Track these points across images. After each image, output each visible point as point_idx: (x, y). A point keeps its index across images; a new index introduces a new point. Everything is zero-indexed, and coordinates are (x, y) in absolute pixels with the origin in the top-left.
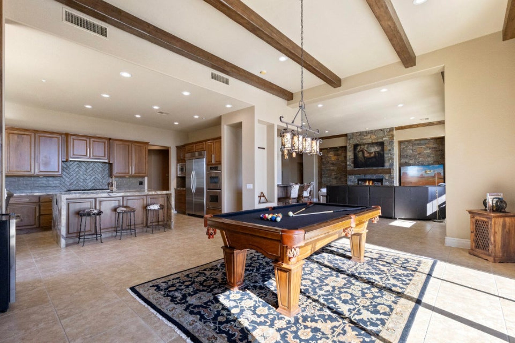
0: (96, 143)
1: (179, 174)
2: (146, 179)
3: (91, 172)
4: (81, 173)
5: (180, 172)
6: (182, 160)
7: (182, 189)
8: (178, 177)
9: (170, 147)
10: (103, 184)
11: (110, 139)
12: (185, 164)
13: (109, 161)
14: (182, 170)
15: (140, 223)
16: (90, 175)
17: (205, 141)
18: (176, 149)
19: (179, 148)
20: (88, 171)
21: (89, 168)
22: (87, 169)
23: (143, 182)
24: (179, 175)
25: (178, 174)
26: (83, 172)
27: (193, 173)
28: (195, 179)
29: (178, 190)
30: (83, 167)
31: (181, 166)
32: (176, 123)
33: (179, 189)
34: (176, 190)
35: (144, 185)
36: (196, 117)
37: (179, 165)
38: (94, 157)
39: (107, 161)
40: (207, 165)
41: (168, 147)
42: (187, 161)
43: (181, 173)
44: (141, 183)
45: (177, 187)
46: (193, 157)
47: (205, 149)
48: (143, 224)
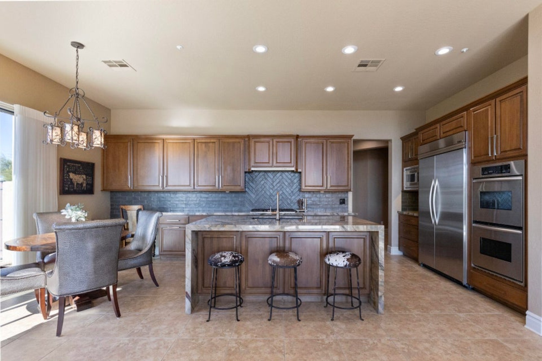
0: (281, 144)
1: (407, 185)
2: (350, 195)
3: (278, 185)
4: (267, 187)
5: (409, 183)
6: (411, 160)
7: (411, 213)
8: (403, 192)
9: (391, 140)
10: (292, 202)
11: (297, 137)
12: (418, 168)
13: (297, 169)
14: (412, 178)
15: (315, 285)
16: (276, 190)
17: (466, 108)
18: (401, 141)
19: (405, 139)
20: (275, 184)
21: (276, 180)
22: (273, 182)
23: (346, 199)
24: (406, 188)
25: (405, 186)
26: (269, 186)
27: (436, 184)
28: (440, 196)
29: (405, 215)
30: (269, 179)
31: (410, 172)
32: (399, 89)
33: (405, 213)
34: (400, 215)
35: (348, 204)
36: (444, 51)
37: (406, 170)
38: (278, 165)
39: (293, 169)
40: (473, 164)
41: (387, 142)
42: (421, 162)
43: (411, 184)
44: (343, 202)
45: (403, 209)
46: (435, 152)
47: (465, 128)
48: (319, 288)
